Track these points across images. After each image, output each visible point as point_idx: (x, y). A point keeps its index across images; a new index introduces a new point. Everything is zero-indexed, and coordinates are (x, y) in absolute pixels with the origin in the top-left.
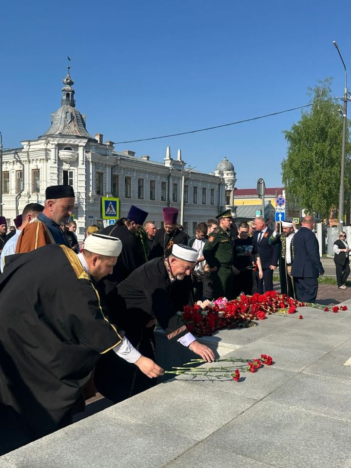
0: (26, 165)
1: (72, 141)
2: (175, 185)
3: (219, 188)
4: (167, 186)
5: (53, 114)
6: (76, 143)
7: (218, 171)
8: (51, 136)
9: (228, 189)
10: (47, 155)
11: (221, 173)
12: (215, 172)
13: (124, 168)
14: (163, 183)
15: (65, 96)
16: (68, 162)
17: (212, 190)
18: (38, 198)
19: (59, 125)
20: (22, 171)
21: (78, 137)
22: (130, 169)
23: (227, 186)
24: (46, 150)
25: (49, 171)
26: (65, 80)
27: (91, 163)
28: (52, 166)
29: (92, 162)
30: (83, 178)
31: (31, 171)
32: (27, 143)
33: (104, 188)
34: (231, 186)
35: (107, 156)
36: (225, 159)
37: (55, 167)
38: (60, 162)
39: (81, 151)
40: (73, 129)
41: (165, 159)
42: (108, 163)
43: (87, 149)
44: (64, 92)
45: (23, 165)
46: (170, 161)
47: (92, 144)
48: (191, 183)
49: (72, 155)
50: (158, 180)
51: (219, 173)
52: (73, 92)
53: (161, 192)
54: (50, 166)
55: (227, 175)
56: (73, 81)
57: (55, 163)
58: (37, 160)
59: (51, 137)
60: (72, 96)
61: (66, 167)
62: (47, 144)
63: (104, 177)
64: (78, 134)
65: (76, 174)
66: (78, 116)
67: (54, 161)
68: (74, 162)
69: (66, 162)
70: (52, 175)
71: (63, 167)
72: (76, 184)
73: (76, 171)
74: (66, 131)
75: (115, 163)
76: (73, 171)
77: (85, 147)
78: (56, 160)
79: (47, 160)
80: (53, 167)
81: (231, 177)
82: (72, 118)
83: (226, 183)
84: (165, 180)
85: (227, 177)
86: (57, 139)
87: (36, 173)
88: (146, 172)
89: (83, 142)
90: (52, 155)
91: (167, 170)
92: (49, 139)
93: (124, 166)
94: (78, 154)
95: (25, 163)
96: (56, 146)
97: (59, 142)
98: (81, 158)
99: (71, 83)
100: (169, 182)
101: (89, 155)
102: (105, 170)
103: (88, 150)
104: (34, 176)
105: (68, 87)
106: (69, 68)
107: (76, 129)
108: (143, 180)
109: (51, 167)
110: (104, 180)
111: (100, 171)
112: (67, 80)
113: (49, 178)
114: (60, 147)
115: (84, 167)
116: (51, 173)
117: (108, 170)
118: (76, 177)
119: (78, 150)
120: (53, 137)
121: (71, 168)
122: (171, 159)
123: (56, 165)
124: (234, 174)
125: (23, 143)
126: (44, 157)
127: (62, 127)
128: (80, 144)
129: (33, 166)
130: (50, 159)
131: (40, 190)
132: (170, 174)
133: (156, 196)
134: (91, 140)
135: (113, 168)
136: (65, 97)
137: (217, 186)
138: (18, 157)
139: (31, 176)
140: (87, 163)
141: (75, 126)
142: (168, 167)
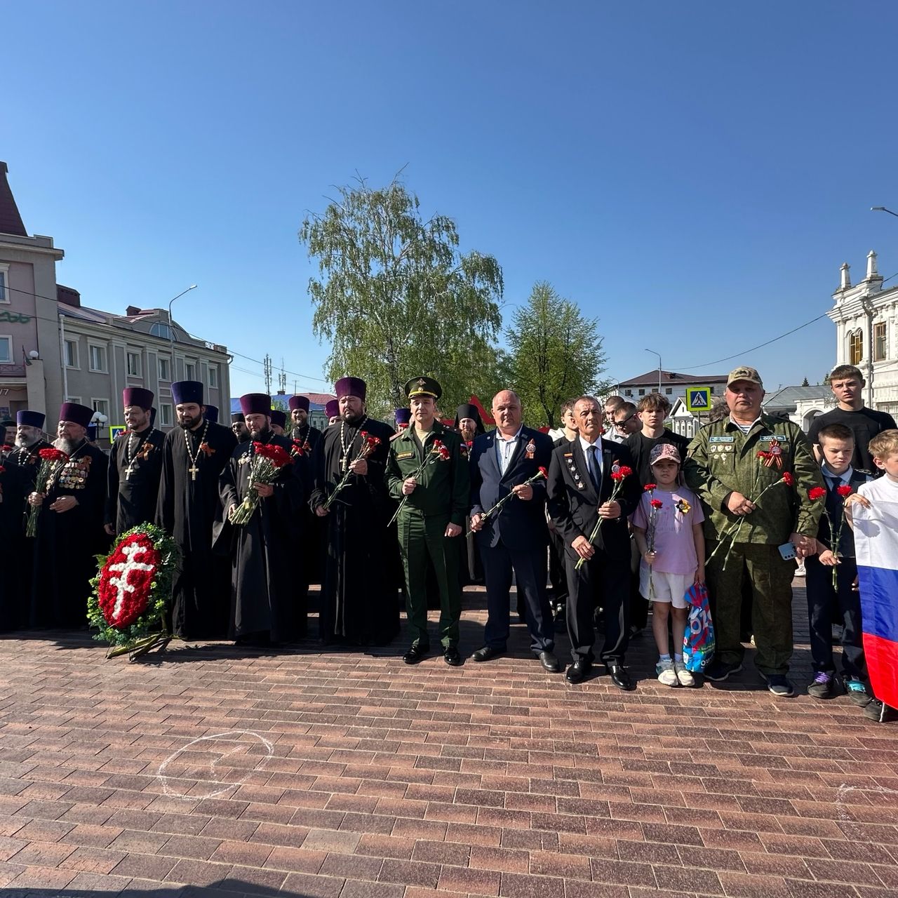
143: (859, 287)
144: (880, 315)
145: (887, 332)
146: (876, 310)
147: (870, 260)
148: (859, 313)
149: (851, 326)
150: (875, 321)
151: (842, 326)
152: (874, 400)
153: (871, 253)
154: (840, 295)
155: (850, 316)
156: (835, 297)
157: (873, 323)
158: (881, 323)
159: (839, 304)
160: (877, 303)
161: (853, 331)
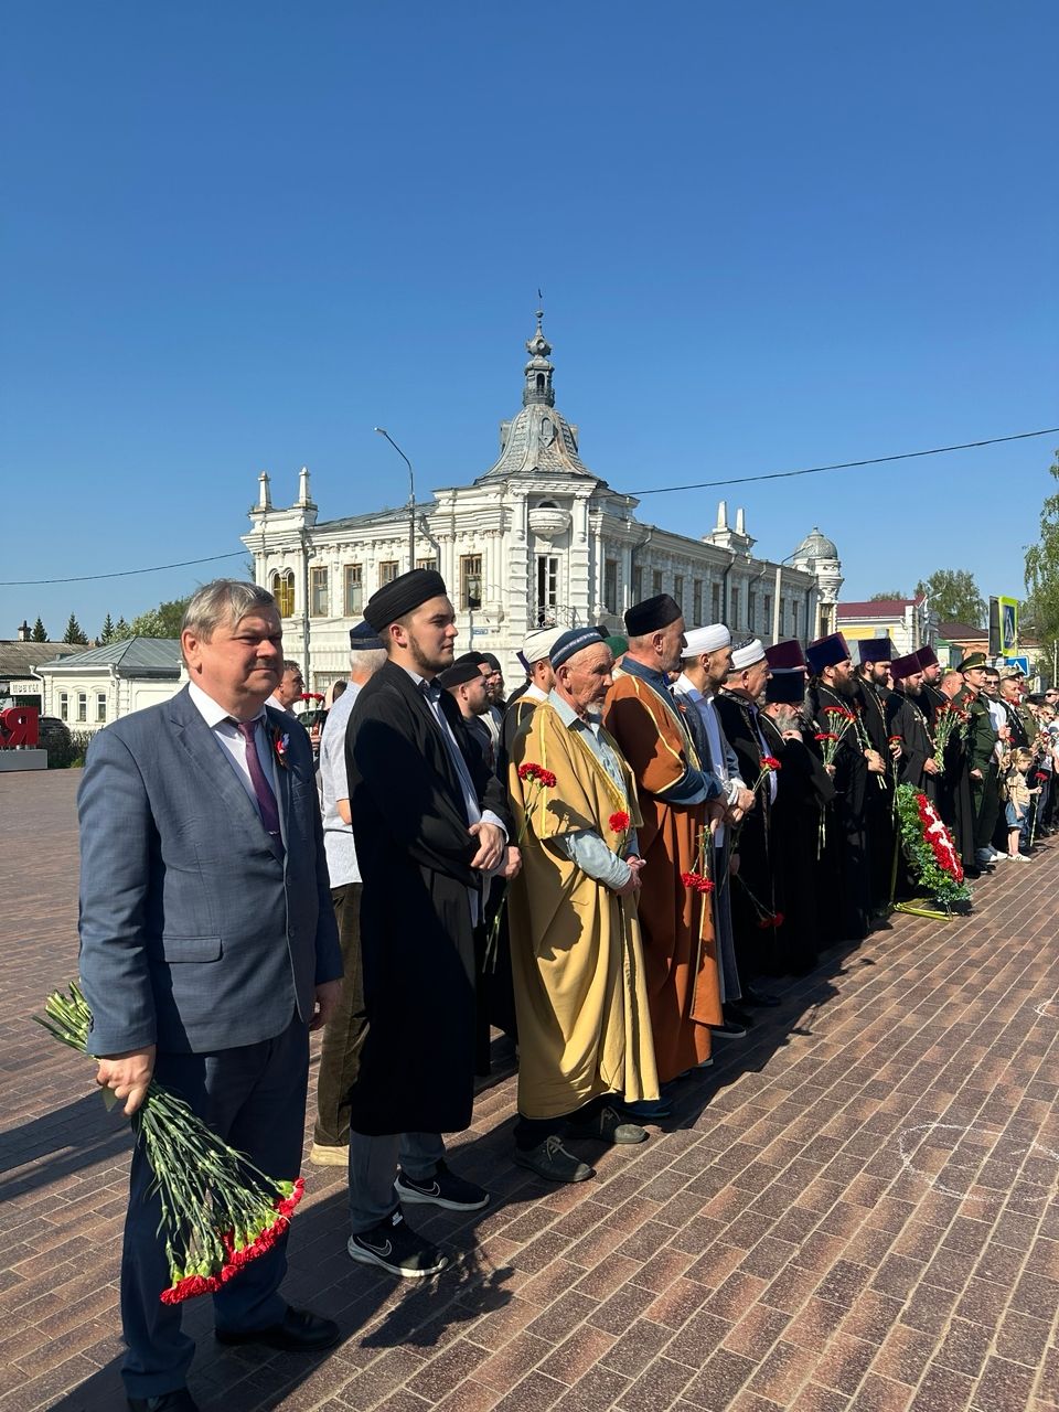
0: (446, 547)
1: (561, 487)
2: (735, 591)
3: (807, 601)
4: (721, 592)
5: (505, 426)
6: (570, 491)
7: (805, 561)
8: (516, 475)
9: (826, 601)
10: (503, 519)
11: (811, 564)
12: (798, 561)
13: (652, 551)
14: (716, 587)
15: (535, 382)
16: (548, 537)
17: (795, 603)
18: (472, 623)
19: (525, 449)
20: (437, 561)
21: (575, 476)
22: (663, 552)
23: (823, 595)
24: (503, 509)
25: (507, 558)
26: (533, 344)
27: (597, 538)
28: (516, 546)
29: (601, 536)
30: (584, 573)
31: (457, 559)
32: (450, 494)
33: (618, 597)
34: (832, 595)
35: (626, 521)
36: (815, 533)
37: (523, 549)
38: (531, 535)
39: (578, 511)
40: (560, 459)
41: (714, 530)
42: (626, 539)
43: (592, 503)
44: (530, 373)
45: (435, 545)
46: (728, 536)
47: (601, 492)
48: (761, 587)
49: (561, 520)
50: (709, 578)
51: (807, 566)
52: (551, 371)
53: (711, 606)
54: (510, 546)
55: (825, 568)
56: (551, 346)
57: (522, 539)
58: (475, 532)
59: (515, 478)
60: (549, 382)
61: (542, 547)
62: (503, 496)
63: (618, 571)
64: (573, 469)
65: (565, 564)
66: (565, 427)
67: (520, 534)
68: (562, 537)
69: (543, 537)
70: (515, 567)
71: (536, 550)
72: (565, 588)
73: (565, 557)
74: (545, 465)
75: (641, 538)
76: (559, 558)
77: (589, 500)
78: (523, 532)
79: (502, 533)
80: (518, 549)
81: (832, 573)
82: (556, 432)
83: (821, 587)
84: (719, 581)
85: (824, 572)
86: (529, 483)
87: (472, 564)
88: (687, 561)
89: (585, 488)
90: (516, 521)
91: (724, 555)
92: (511, 482)
93: (653, 546)
94: (571, 518)
95: (442, 540)
96: (525, 498)
97: (533, 490)
98: (579, 527)
99: (545, 352)
100: (725, 585)
101: (598, 520)
102: (620, 555)
103: (593, 508)
104: (467, 571)
105: (539, 361)
106: (541, 315)
107: (565, 459)
108: (682, 578)
109: (513, 549)
110: (618, 578)
111: (613, 556)
112: (539, 342)
113: (506, 574)
114: (533, 500)
115: (585, 546)
116: (511, 563)
117: (627, 554)
118: (565, 572)
119: (570, 507)
120: (521, 478)
121: (555, 550)
122: (730, 531)
123: (524, 544)
124: (839, 567)
125: (437, 495)
126: (497, 526)
127: (533, 454)
128: (578, 493)
129: (464, 547)
130: (509, 530)
131: (483, 603)
132: (730, 566)
133: (703, 618)
134: (602, 485)
135: (636, 550)
136: (533, 385)
137: (803, 596)
138: (427, 526)
139: (457, 572)
140: (592, 535)
141: (562, 452)
142: (725, 551)
143: (291, 513)
144: (318, 556)
145: (329, 580)
146: (314, 548)
147: (303, 478)
148: (292, 547)
149: (277, 563)
150: (312, 563)
151: (263, 561)
152: (311, 667)
153: (304, 470)
154: (261, 516)
155: (276, 548)
156: (253, 518)
157: (311, 564)
158: (320, 568)
159: (258, 528)
160: (317, 539)
161: (280, 571)
